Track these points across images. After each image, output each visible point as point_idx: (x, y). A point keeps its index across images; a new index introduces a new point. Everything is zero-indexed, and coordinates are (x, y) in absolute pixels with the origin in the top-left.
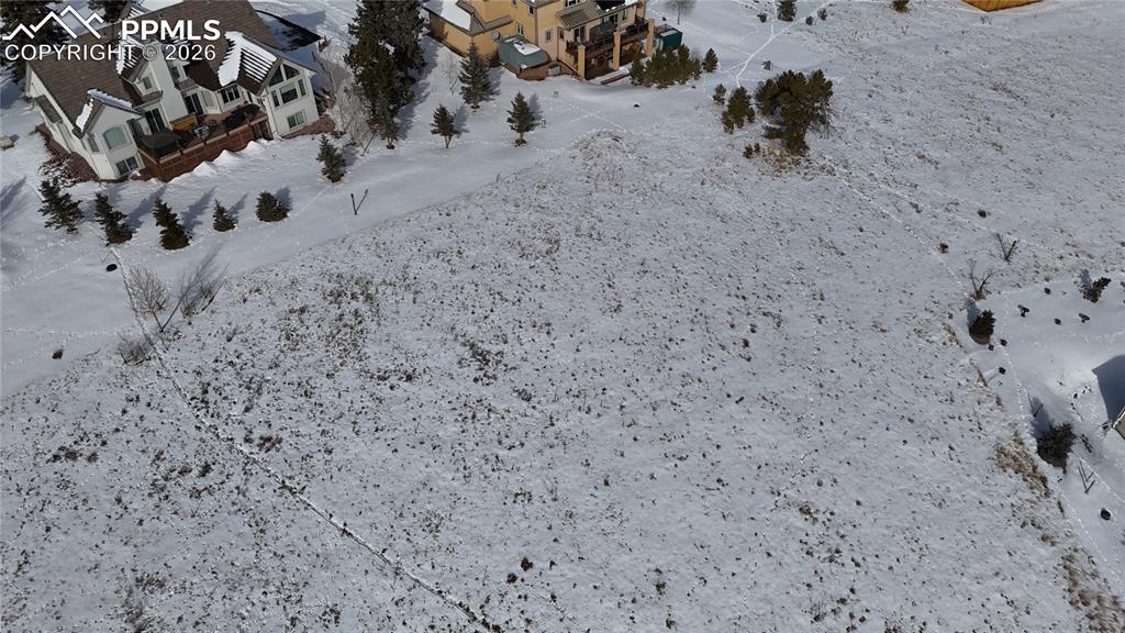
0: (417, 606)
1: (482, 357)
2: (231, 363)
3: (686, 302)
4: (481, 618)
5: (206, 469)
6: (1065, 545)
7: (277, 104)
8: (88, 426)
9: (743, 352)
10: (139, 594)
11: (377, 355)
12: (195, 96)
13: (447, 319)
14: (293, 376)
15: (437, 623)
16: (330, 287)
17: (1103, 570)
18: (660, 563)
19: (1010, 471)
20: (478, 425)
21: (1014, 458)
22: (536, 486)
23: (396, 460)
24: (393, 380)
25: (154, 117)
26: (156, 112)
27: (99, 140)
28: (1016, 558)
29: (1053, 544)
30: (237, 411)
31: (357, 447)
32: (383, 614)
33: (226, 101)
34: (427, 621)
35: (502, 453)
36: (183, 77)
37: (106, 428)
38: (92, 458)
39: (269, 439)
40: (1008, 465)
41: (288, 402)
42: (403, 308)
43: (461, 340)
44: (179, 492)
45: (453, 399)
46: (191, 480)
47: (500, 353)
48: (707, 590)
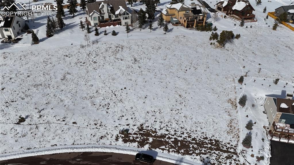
0: (105, 88)
1: (136, 60)
2: (96, 51)
3: (179, 62)
4: (114, 93)
5: (84, 63)
6: (233, 118)
7: (123, 19)
8: (71, 53)
9: (185, 71)
10: (67, 74)
11: (118, 56)
12: (111, 15)
13: (133, 54)
14: (104, 55)
15: (107, 91)
16: (117, 45)
17: (239, 124)
18: (148, 95)
19: (230, 103)
20: (129, 69)
21: (232, 102)
22: (133, 79)
23: (113, 70)
24: (119, 60)
25: (103, 17)
26: (103, 16)
27: (93, 18)
28: (220, 116)
29: (231, 116)
30: (93, 57)
31: (108, 67)
32: (99, 88)
33: (116, 17)
34: (105, 90)
35: (130, 73)
36: (109, 11)
37: (73, 54)
38: (70, 57)
39: (95, 62)
40: (230, 102)
41: (101, 58)
42: (127, 51)
43: (134, 57)
44: (79, 65)
45: (127, 65)
46: (82, 64)
47: (139, 61)
48: (154, 100)
